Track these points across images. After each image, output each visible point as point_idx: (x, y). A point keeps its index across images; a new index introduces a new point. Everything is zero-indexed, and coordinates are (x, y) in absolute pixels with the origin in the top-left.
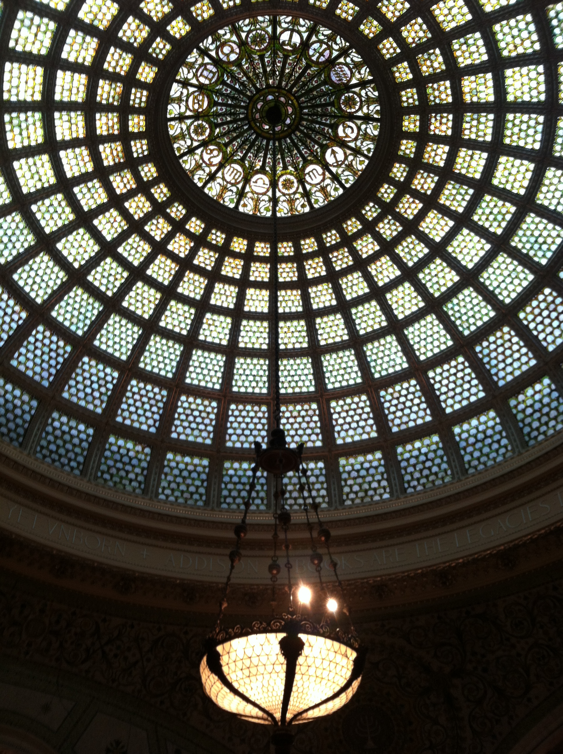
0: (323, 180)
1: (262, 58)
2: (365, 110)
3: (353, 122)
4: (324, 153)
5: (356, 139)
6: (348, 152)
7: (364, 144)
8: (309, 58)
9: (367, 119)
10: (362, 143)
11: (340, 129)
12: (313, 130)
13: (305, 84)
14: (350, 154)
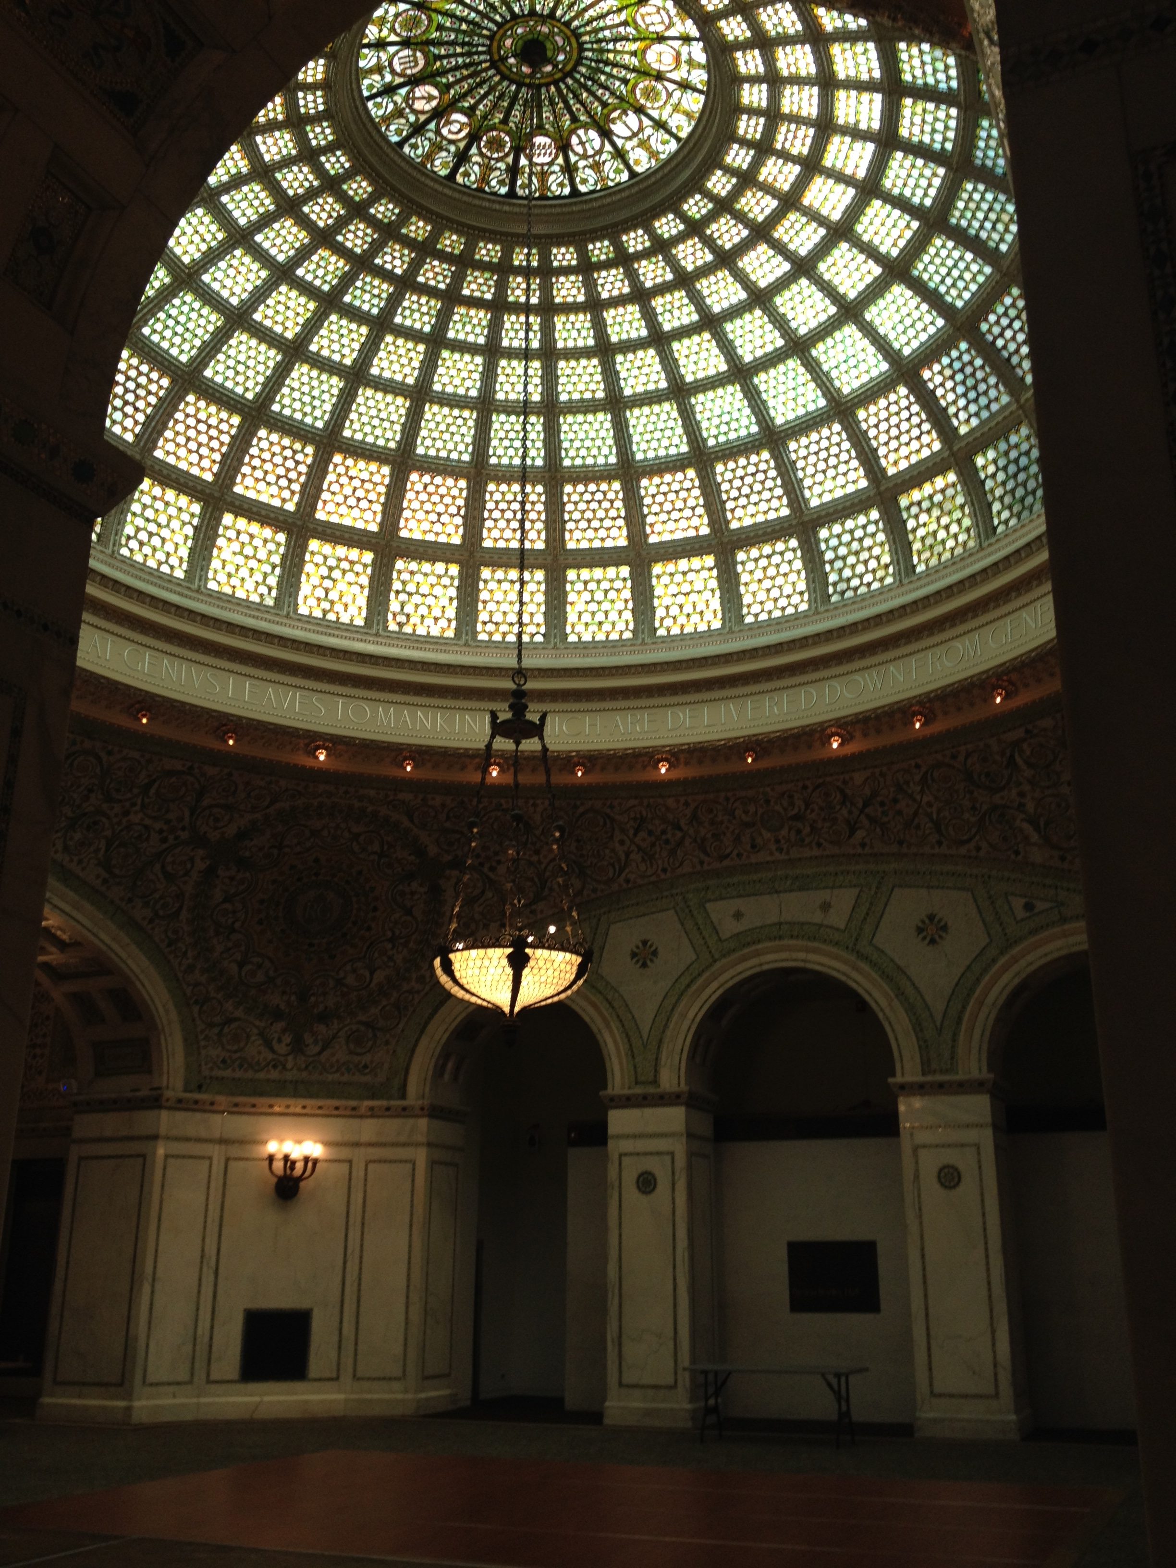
0: (393, 72)
1: (625, 81)
2: (476, 159)
3: (464, 138)
4: (436, 86)
5: (438, 132)
6: (422, 118)
7: (426, 143)
8: (586, 126)
9: (462, 157)
10: (430, 140)
11: (464, 119)
12: (480, 85)
13: (552, 103)
14: (417, 119)
